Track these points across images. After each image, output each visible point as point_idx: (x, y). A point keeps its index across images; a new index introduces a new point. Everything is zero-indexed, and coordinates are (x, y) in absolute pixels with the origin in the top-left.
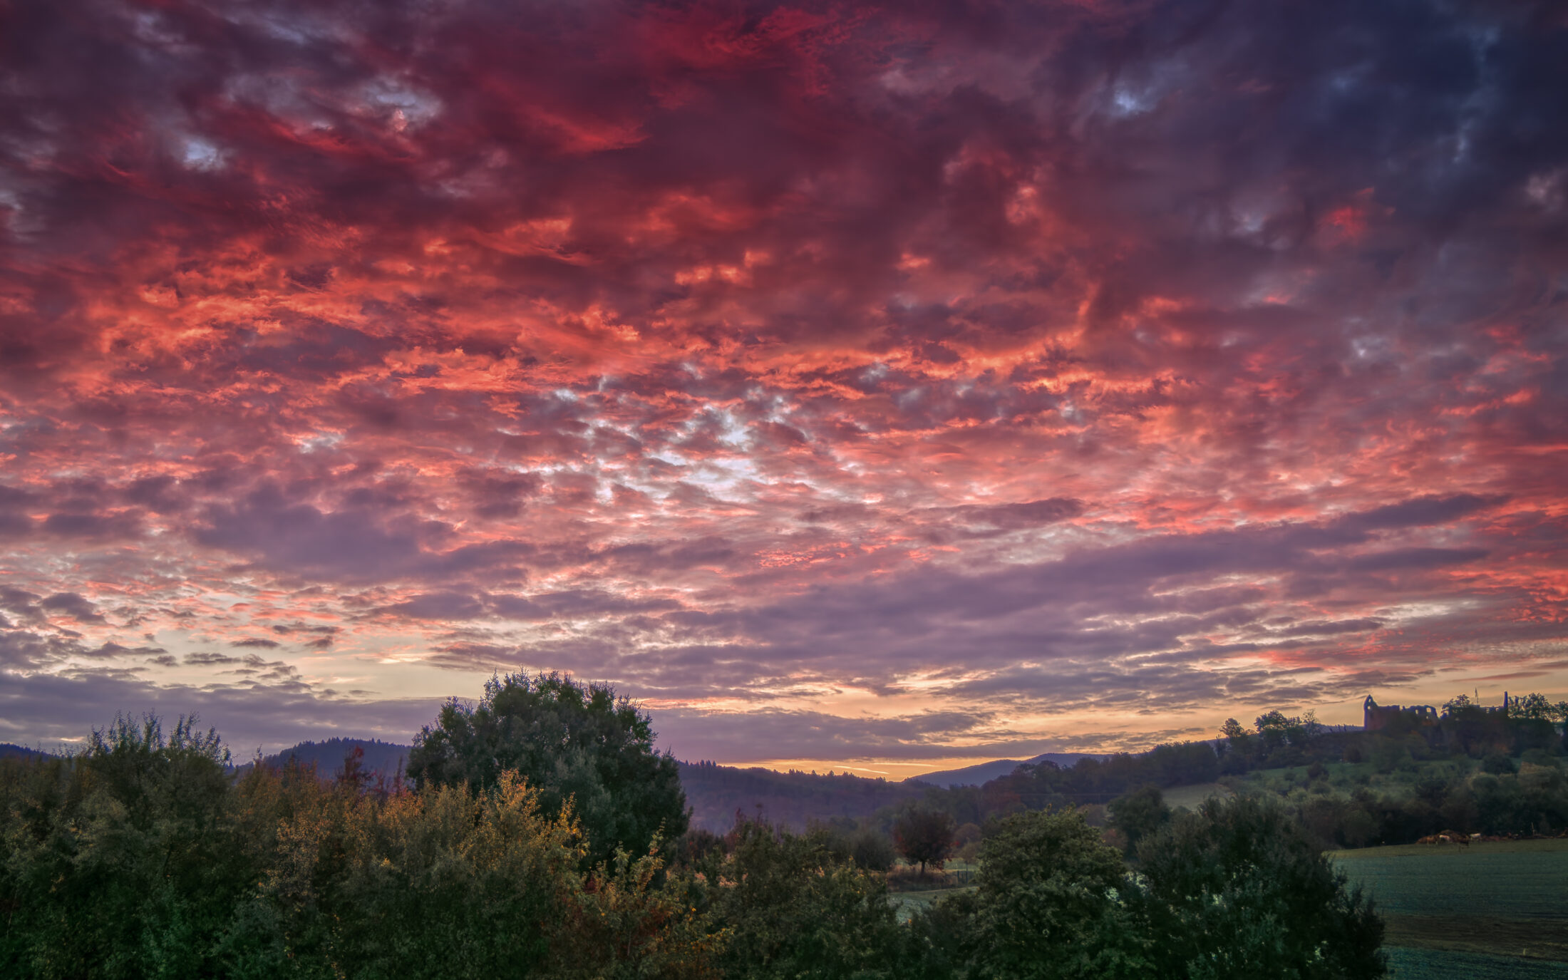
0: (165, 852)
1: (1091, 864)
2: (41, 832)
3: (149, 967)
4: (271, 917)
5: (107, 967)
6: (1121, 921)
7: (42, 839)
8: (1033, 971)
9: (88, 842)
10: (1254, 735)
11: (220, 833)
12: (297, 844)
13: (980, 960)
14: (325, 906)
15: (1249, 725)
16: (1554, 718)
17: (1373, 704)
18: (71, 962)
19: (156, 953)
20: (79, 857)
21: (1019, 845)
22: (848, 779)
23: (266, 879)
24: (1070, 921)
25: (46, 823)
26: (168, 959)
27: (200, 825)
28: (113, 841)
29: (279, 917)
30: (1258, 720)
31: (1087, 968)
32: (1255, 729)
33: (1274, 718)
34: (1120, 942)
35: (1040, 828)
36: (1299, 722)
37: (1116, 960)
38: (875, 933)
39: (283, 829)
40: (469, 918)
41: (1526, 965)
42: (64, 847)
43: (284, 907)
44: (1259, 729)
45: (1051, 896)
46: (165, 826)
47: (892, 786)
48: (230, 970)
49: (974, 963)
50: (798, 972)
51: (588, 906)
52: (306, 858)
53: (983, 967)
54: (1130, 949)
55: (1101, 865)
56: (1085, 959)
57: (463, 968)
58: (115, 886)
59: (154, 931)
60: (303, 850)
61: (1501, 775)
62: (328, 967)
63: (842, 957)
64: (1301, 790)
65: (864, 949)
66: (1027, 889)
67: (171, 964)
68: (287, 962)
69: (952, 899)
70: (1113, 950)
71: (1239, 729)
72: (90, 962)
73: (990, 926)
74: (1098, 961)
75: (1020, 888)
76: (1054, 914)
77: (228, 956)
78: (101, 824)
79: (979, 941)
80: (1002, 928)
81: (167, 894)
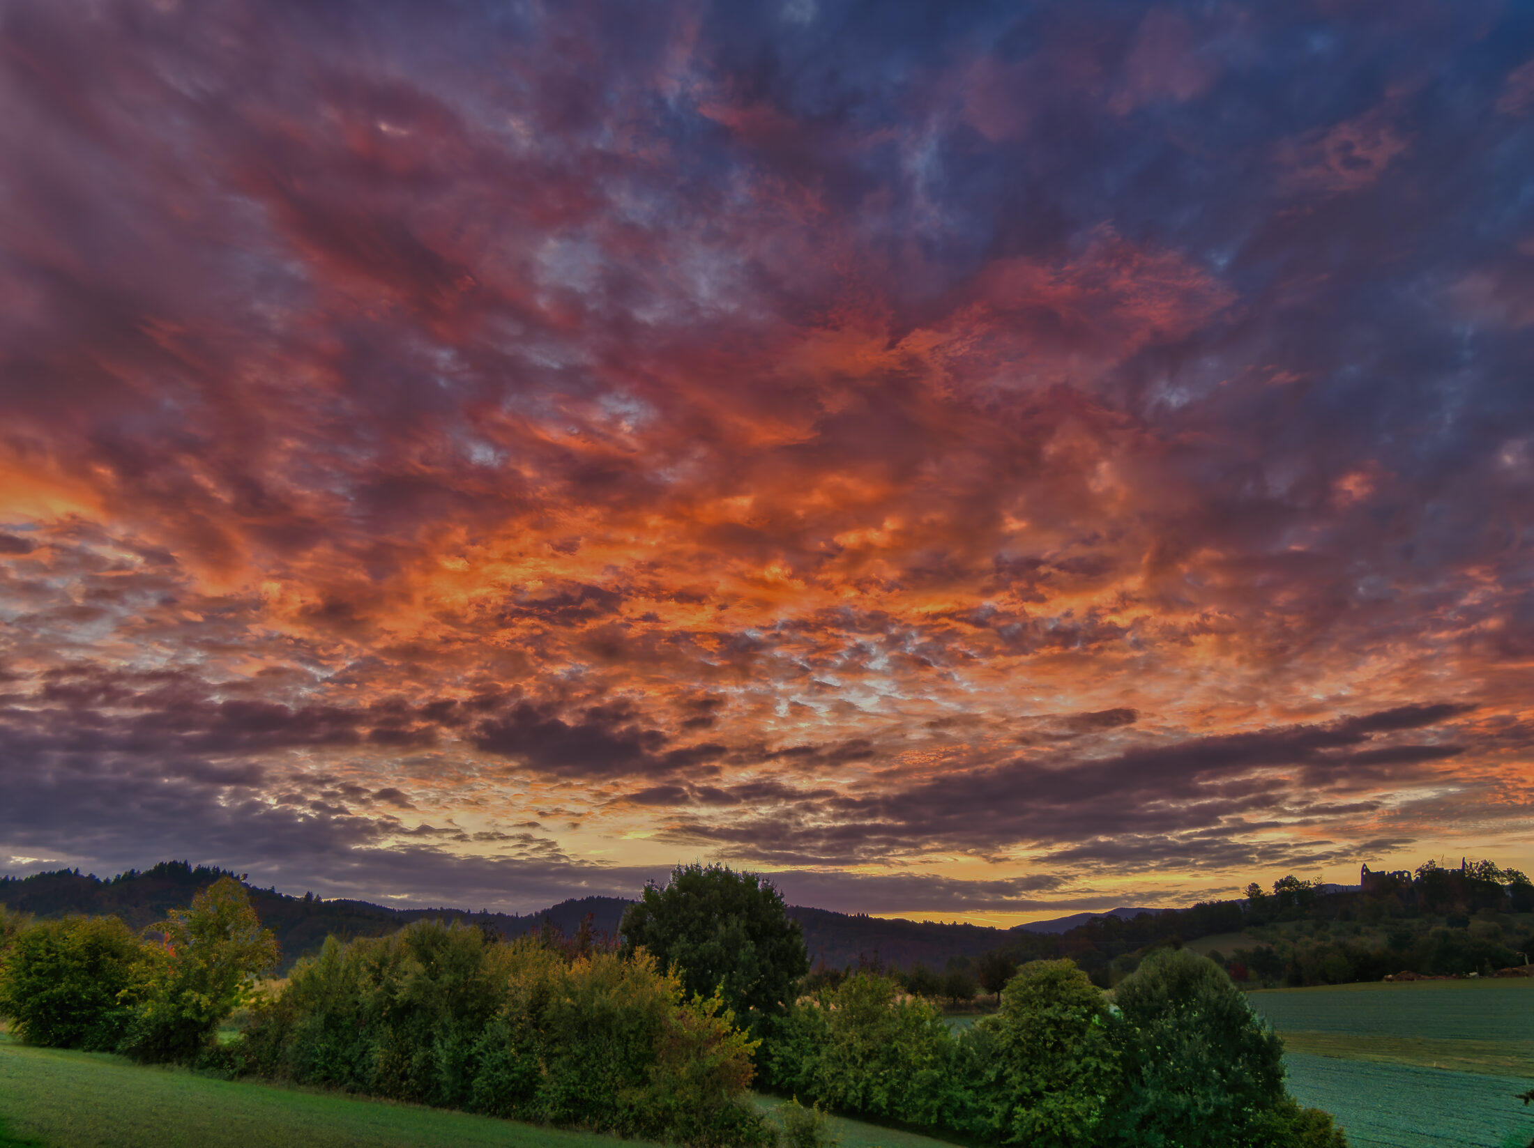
0: (447, 992)
1: (1079, 998)
2: (378, 980)
3: (437, 1060)
4: (505, 1032)
5: (414, 1059)
6: (1098, 1038)
7: (379, 984)
8: (1039, 1072)
9: (403, 987)
10: (1271, 896)
11: (477, 982)
12: (520, 989)
13: (1004, 1064)
14: (536, 1026)
15: (1268, 889)
16: (1502, 881)
17: (1367, 870)
18: (394, 1057)
19: (441, 1051)
20: (398, 996)
21: (1030, 984)
22: (967, 928)
23: (501, 1009)
24: (1064, 1037)
25: (380, 975)
26: (447, 1055)
27: (466, 978)
28: (417, 987)
29: (509, 1031)
30: (1276, 883)
31: (1074, 1070)
32: (1272, 891)
33: (1289, 881)
34: (1097, 1053)
35: (1045, 972)
36: (1309, 884)
37: (1094, 1065)
38: (934, 1043)
39: (512, 980)
40: (615, 1033)
41: (1433, 1074)
42: (391, 990)
43: (513, 1025)
44: (1275, 891)
45: (1050, 1020)
46: (447, 978)
47: (1001, 933)
48: (482, 1062)
49: (1000, 1067)
50: (881, 1071)
51: (676, 1027)
52: (524, 997)
53: (1005, 1069)
54: (1104, 1057)
55: (1085, 999)
56: (1073, 1064)
57: (610, 1062)
58: (418, 1012)
59: (440, 1039)
60: (523, 992)
61: (1454, 928)
62: (536, 1062)
63: (911, 1060)
64: (1307, 939)
65: (927, 1056)
66: (1034, 1015)
67: (449, 1058)
68: (514, 1058)
69: (986, 1022)
70: (1092, 1058)
71: (1259, 891)
72: (405, 1057)
73: (1009, 1040)
74: (1082, 1065)
75: (1028, 1014)
76: (1052, 1032)
77: (481, 1054)
78: (409, 977)
79: (1003, 1051)
80: (1017, 1042)
81: (447, 1017)
